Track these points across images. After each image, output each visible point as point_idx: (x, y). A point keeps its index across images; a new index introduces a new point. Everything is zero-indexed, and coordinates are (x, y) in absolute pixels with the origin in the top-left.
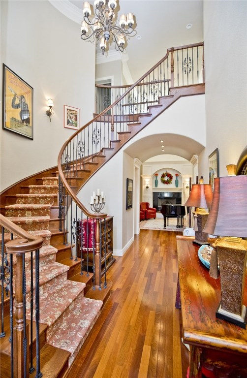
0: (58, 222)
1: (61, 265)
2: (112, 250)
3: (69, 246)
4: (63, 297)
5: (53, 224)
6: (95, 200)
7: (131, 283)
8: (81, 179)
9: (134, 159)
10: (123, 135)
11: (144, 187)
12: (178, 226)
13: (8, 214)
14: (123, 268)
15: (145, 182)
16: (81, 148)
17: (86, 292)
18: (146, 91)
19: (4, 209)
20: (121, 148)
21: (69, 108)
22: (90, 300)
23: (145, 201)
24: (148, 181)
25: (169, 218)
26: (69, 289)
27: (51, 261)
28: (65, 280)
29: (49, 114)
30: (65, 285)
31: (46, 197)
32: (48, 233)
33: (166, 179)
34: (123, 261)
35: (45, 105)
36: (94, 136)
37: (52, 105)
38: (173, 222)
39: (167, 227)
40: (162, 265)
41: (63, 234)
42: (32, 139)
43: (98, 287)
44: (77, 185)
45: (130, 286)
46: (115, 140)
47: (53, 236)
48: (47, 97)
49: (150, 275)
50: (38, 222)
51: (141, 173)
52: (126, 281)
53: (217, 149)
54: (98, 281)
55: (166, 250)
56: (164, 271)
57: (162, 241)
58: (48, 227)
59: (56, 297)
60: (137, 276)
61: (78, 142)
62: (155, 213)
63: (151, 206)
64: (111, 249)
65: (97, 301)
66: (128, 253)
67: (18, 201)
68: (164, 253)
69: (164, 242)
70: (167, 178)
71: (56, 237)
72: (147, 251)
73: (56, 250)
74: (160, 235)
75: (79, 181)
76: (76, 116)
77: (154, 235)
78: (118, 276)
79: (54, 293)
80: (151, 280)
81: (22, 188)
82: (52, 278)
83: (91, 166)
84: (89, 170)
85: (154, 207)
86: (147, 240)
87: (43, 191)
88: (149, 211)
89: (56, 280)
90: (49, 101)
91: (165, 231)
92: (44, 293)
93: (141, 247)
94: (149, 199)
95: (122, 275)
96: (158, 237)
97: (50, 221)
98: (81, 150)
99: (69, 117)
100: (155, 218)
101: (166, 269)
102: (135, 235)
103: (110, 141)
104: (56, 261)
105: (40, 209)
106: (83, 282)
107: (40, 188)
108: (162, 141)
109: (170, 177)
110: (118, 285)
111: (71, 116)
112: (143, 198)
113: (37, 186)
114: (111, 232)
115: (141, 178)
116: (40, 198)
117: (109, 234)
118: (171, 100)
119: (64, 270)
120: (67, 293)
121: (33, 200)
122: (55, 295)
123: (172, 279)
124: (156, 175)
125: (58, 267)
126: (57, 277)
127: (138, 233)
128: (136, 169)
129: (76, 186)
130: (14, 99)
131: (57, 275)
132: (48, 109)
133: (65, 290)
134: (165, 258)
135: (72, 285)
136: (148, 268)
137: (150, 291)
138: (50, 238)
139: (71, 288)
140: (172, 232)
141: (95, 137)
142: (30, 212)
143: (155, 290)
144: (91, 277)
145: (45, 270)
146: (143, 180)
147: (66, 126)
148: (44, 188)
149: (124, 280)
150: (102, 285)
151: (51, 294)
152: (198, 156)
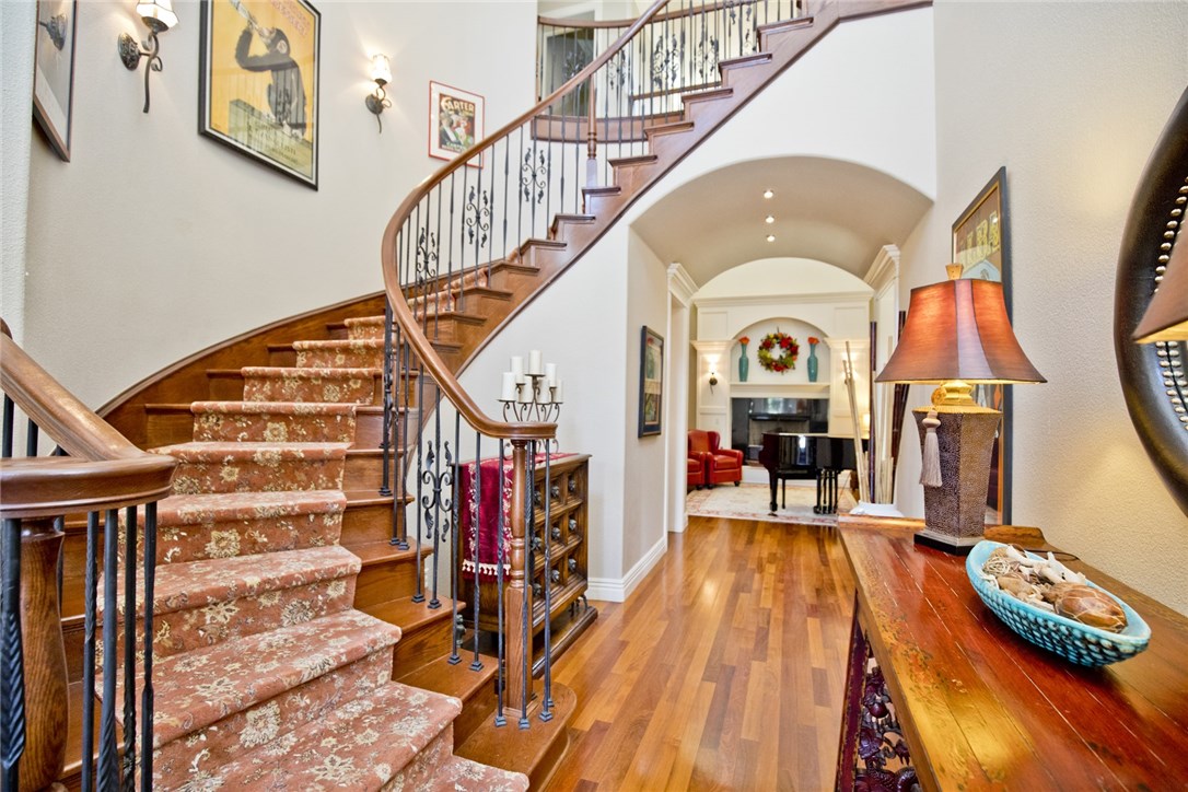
0: (377, 464)
1: (371, 620)
2: (585, 577)
3: (413, 550)
4: (358, 754)
5: (361, 470)
6: (520, 386)
7: (651, 703)
8: (479, 322)
9: (667, 266)
10: (630, 169)
11: (703, 380)
12: (817, 509)
13: (201, 431)
14: (624, 644)
15: (705, 363)
16: (478, 213)
17: (463, 733)
18: (711, 33)
19: (188, 411)
20: (620, 216)
21: (445, 91)
22: (480, 767)
23: (705, 426)
24: (715, 362)
25: (788, 482)
26: (391, 718)
27: (333, 607)
28: (379, 682)
29: (376, 106)
30: (377, 701)
31: (345, 378)
32: (336, 497)
33: (777, 353)
34: (626, 619)
35: (362, 76)
36: (528, 175)
37: (387, 78)
38: (801, 495)
39: (780, 511)
40: (771, 637)
41: (390, 505)
42: (315, 188)
43: (514, 714)
44: (463, 339)
45: (646, 712)
46: (601, 185)
47: (350, 510)
48: (370, 48)
49: (724, 675)
50: (301, 460)
51: (693, 335)
52: (632, 696)
53: (1003, 169)
54: (517, 690)
55: (781, 586)
56: (779, 659)
57: (765, 554)
58: (339, 481)
59: (326, 752)
60: (673, 677)
61: (469, 191)
62: (740, 467)
63: (725, 443)
64: (581, 572)
65: (508, 774)
66: (643, 593)
67: (250, 391)
68: (775, 597)
69: (773, 558)
70: (780, 351)
71: (364, 515)
72: (711, 593)
73: (355, 563)
74: (758, 536)
75: (471, 328)
76: (471, 120)
77: (735, 536)
78: (603, 671)
79: (326, 733)
80: (727, 696)
81: (271, 350)
82: (318, 672)
83: (515, 277)
84: (505, 290)
85: (734, 447)
86: (711, 552)
87: (340, 359)
88: (718, 458)
89: (339, 681)
90: (376, 60)
91: (775, 525)
92: (281, 734)
93: (689, 574)
94: (717, 423)
95: (618, 668)
96: (750, 541)
97: (349, 457)
98: (478, 218)
99: (445, 123)
100: (737, 484)
101: (785, 654)
102: (671, 534)
103: (584, 192)
104: (357, 606)
105: (319, 415)
106: (451, 694)
107: (331, 350)
108: (768, 195)
109: (790, 347)
110: (601, 710)
111: (455, 118)
112: (699, 416)
113: (320, 343)
114: (579, 511)
115: (693, 352)
116: (323, 378)
117: (571, 517)
118: (806, 34)
119: (374, 642)
120: (375, 736)
121: (299, 388)
122: (323, 743)
123: (811, 691)
124: (744, 342)
125: (355, 630)
126: (343, 668)
127: (680, 526)
128: (676, 305)
129: (456, 343)
130: (246, 38)
131: (344, 659)
132: (373, 89)
133: (371, 725)
134: (778, 614)
135: (404, 704)
136: (718, 649)
137: (726, 737)
138: (339, 519)
139: (398, 717)
140: (798, 525)
141: (530, 178)
142: (282, 427)
143: (743, 736)
144: (487, 674)
145: (300, 638)
146: (700, 357)
147: (436, 151)
148: (346, 350)
149: (625, 691)
150: (531, 708)
151: (309, 739)
152: (900, 247)
